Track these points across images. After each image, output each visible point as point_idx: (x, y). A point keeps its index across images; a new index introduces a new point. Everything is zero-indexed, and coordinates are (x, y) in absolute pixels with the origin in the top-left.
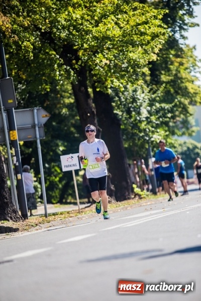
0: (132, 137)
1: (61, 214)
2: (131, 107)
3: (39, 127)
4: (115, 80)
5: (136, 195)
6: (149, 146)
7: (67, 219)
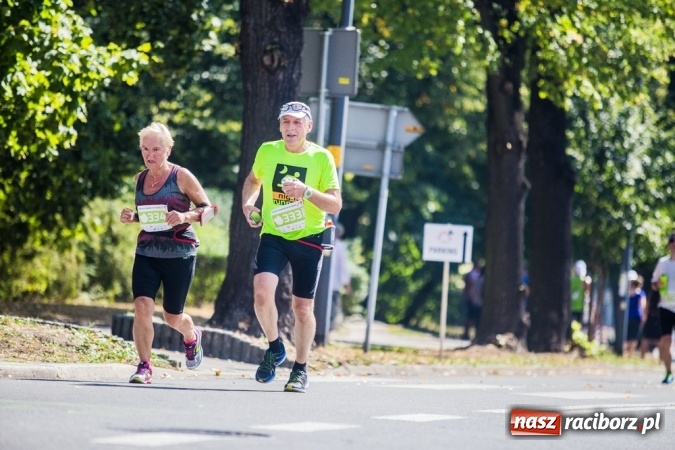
0: (595, 215)
1: (400, 351)
2: (609, 149)
3: (393, 152)
4: (586, 82)
5: (575, 346)
6: (628, 245)
7: (408, 366)
